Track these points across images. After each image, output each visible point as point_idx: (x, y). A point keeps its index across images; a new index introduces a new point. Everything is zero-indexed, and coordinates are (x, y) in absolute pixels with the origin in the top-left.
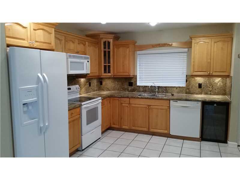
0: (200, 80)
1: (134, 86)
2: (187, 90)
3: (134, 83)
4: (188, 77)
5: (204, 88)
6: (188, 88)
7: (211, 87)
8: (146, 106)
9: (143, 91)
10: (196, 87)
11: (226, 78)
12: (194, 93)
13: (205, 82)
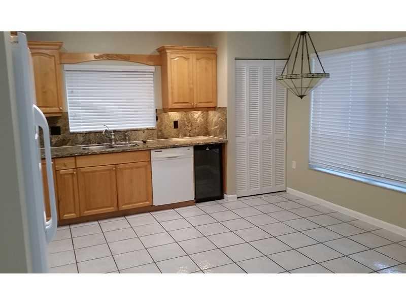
0: (175, 116)
1: (65, 134)
2: (160, 134)
3: (63, 128)
4: (158, 112)
5: (181, 127)
6: (160, 129)
7: (189, 125)
8: (110, 167)
9: (84, 143)
10: (170, 127)
11: (207, 111)
12: (169, 136)
13: (182, 119)
